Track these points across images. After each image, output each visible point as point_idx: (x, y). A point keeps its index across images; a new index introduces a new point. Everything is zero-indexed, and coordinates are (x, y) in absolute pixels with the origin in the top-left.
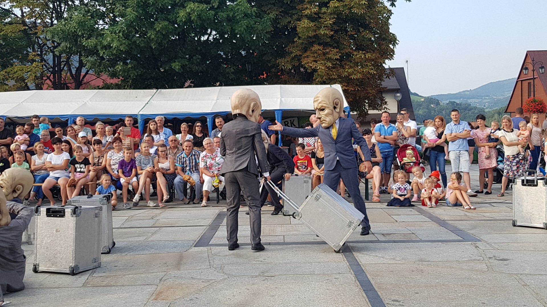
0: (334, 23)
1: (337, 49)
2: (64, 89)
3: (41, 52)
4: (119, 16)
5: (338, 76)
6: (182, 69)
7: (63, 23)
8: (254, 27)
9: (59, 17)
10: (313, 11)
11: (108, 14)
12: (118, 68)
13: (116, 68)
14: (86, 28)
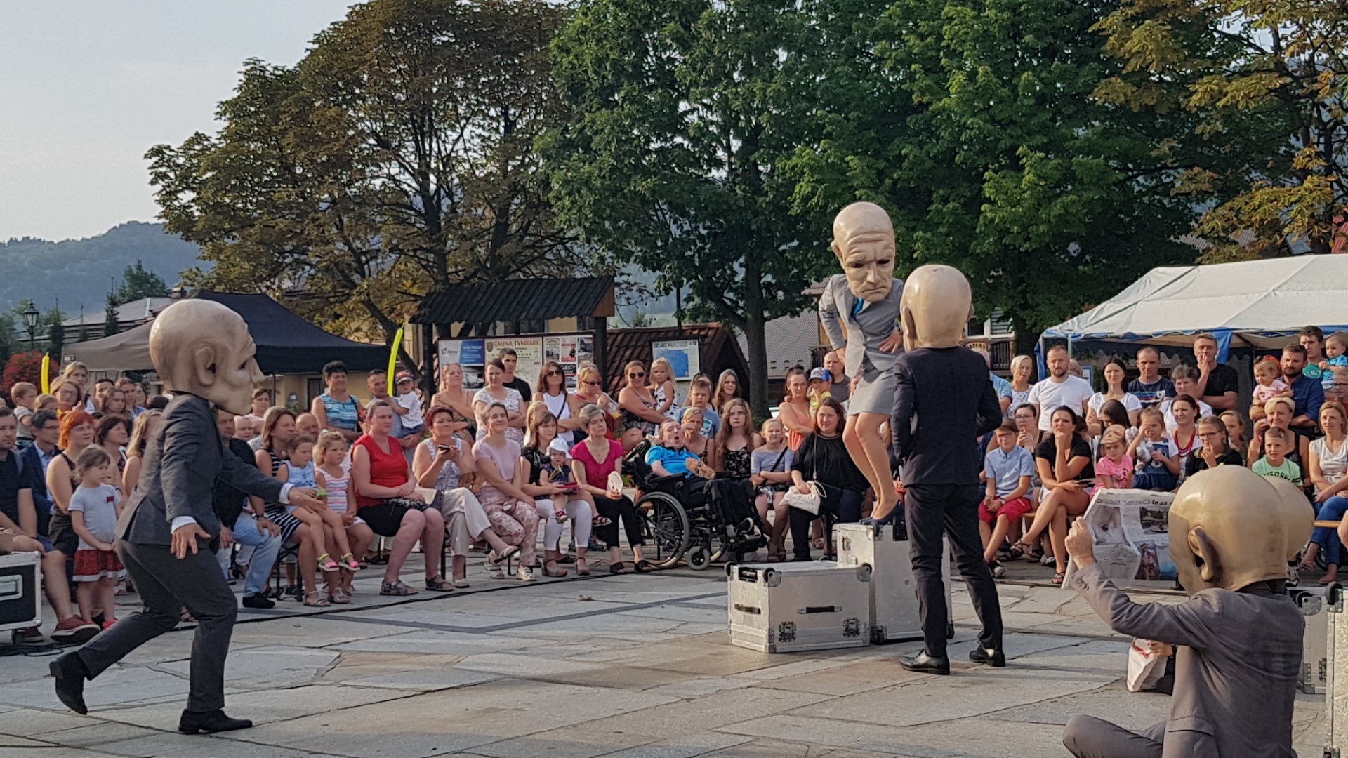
3: (1329, 145)
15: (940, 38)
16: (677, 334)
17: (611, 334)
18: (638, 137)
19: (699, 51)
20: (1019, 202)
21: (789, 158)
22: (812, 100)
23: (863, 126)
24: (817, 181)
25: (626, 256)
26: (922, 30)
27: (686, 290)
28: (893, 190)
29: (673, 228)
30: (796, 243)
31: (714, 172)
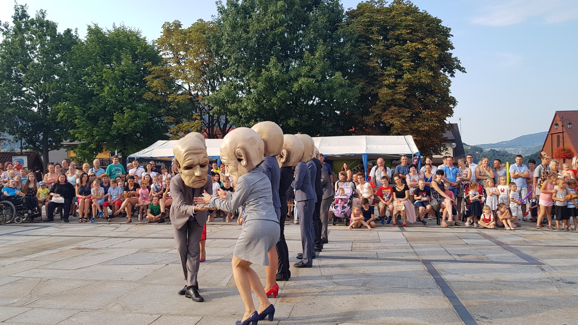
0: (407, 90)
1: (408, 109)
2: (215, 138)
3: (201, 113)
4: (252, 88)
5: (410, 129)
6: (295, 125)
7: (216, 93)
8: (347, 94)
9: (213, 89)
10: (391, 81)
11: (245, 87)
12: (251, 124)
13: (249, 124)
14: (231, 96)
15: (102, 77)
16: (21, 154)
18: (9, 96)
19: (29, 73)
20: (123, 122)
21: (57, 106)
22: (64, 90)
23: (79, 99)
24: (65, 113)
25: (4, 131)
26: (97, 74)
27: (24, 141)
28: (88, 116)
29: (20, 123)
30: (59, 129)
31: (33, 108)
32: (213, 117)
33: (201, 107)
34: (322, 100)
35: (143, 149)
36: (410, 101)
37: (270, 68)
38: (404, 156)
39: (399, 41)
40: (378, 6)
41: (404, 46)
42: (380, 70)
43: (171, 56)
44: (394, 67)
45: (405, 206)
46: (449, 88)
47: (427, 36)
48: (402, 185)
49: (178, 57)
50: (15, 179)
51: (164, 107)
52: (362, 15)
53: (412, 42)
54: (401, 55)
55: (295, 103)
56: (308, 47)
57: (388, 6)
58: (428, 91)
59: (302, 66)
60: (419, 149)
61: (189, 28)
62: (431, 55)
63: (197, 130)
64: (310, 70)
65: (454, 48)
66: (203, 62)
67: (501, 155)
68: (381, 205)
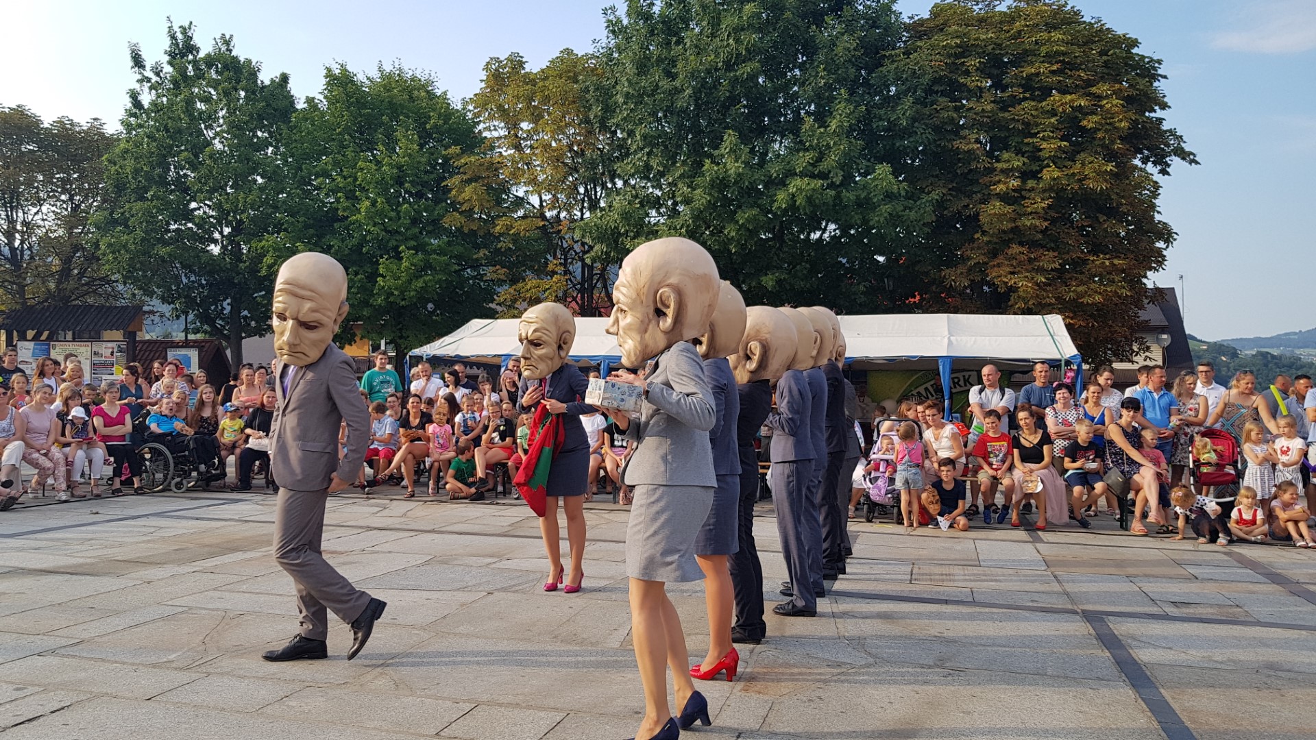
0: (1050, 207)
1: (1054, 251)
2: (595, 316)
3: (566, 260)
4: (682, 202)
5: (1058, 299)
6: (777, 286)
7: (599, 215)
8: (903, 216)
9: (594, 206)
10: (1011, 185)
11: (665, 200)
14: (632, 221)
15: (356, 179)
16: (187, 344)
17: (141, 342)
18: (161, 220)
19: (204, 171)
20: (399, 278)
21: (261, 241)
22: (276, 208)
23: (306, 227)
24: (277, 256)
25: (151, 294)
26: (345, 173)
27: (191, 317)
29: (183, 278)
30: (263, 293)
31: (212, 246)
32: (591, 268)
33: (565, 245)
34: (844, 230)
35: (439, 338)
36: (1059, 233)
37: (723, 156)
38: (1043, 363)
39: (1032, 89)
40: (981, 9)
41: (1044, 103)
42: (984, 162)
43: (503, 133)
44: (1019, 152)
45: (1042, 482)
46: (1157, 202)
47: (1102, 78)
48: (1036, 432)
49: (517, 136)
50: (174, 398)
51: (486, 246)
52: (942, 30)
53: (1063, 92)
54: (1037, 125)
55: (778, 237)
56: (813, 107)
57: (1005, 10)
58: (1102, 210)
59: (798, 151)
60: (1078, 347)
61: (543, 71)
62: (1110, 124)
63: (556, 296)
64: (817, 161)
65: (1169, 107)
66: (572, 145)
67: (1284, 366)
68: (984, 477)
